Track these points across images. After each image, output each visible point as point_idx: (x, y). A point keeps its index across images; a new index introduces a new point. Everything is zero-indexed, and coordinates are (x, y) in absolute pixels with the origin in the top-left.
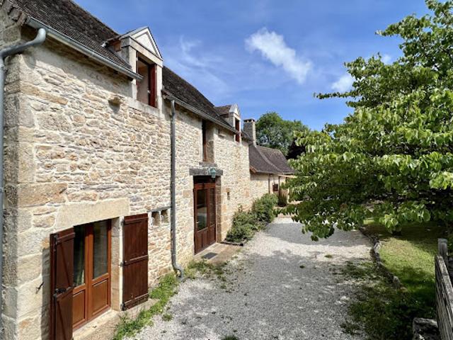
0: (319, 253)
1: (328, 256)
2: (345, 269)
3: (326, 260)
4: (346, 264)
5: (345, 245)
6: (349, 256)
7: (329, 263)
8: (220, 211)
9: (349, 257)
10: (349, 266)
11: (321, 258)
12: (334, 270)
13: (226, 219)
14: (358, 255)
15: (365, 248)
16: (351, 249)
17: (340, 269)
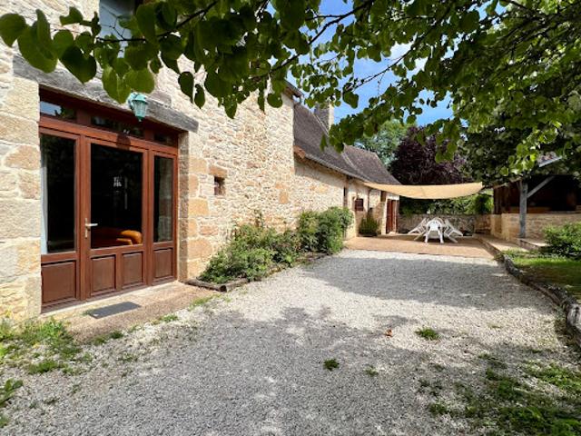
0: (404, 320)
1: (427, 334)
2: (478, 390)
3: (418, 344)
4: (482, 368)
5: (478, 305)
6: (493, 339)
7: (423, 357)
8: (185, 211)
9: (490, 341)
10: (491, 377)
11: (405, 339)
12: (436, 390)
13: (208, 232)
14: (519, 338)
15: (537, 315)
16: (496, 315)
17: (458, 386)
